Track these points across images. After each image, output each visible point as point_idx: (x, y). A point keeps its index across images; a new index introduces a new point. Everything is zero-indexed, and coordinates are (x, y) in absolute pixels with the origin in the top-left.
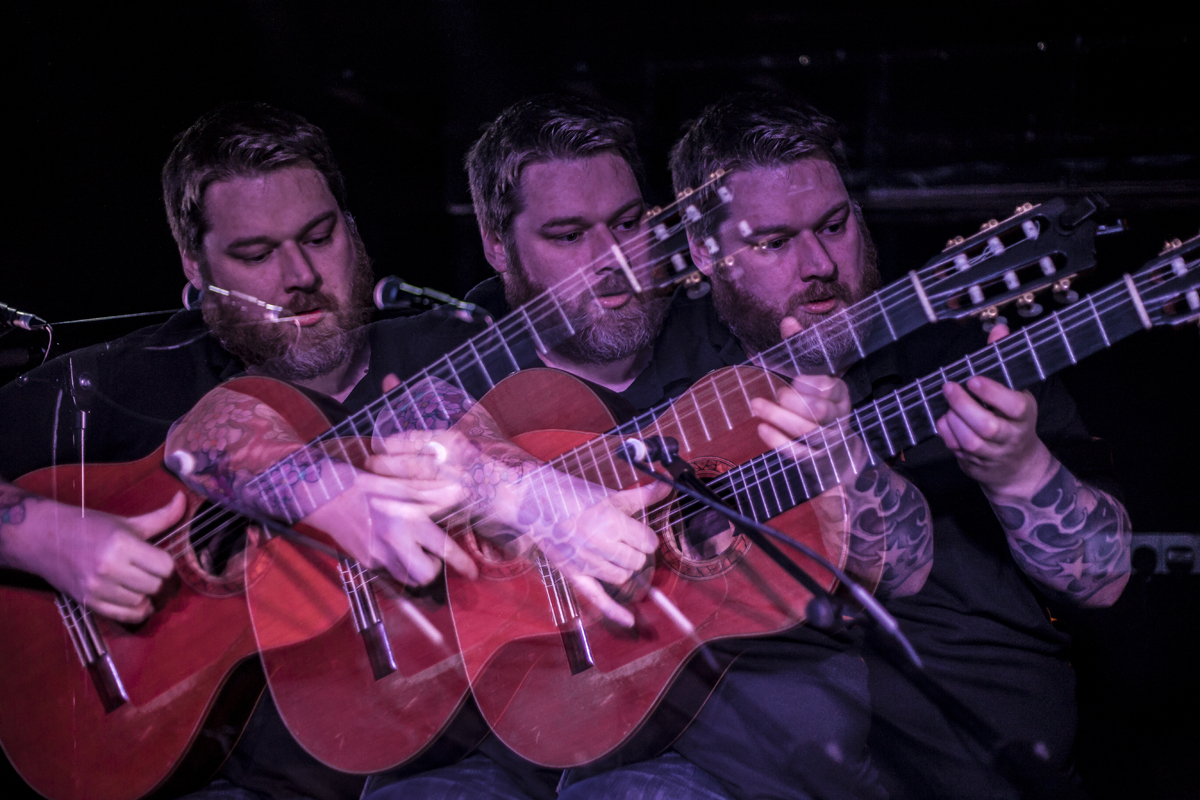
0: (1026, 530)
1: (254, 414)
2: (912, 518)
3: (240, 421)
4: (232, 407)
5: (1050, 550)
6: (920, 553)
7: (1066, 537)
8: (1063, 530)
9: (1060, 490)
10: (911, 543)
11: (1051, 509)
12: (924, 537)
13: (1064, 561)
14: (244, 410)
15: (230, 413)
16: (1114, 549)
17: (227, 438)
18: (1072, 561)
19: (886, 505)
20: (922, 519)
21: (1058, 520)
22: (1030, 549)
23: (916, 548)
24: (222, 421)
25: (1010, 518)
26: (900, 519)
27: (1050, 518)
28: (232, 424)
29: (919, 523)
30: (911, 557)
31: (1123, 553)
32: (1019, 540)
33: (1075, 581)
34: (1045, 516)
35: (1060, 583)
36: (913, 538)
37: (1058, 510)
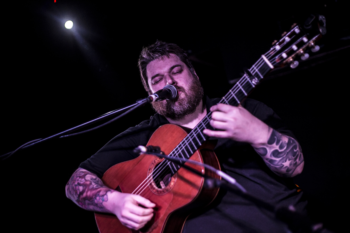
0: (269, 155)
1: (85, 180)
2: (292, 149)
3: (82, 183)
4: (78, 178)
5: (278, 159)
6: (297, 160)
7: (281, 153)
8: (280, 151)
9: (275, 137)
10: (293, 158)
11: (274, 144)
12: (298, 155)
13: (283, 162)
14: (82, 178)
15: (78, 180)
16: (297, 153)
17: (79, 190)
18: (286, 161)
19: (281, 147)
20: (296, 149)
21: (277, 148)
22: (272, 161)
23: (296, 159)
24: (76, 183)
25: (261, 152)
26: (288, 151)
27: (275, 148)
28: (79, 184)
29: (295, 151)
30: (294, 162)
31: (301, 155)
32: (267, 159)
33: (288, 168)
34: (273, 147)
35: (284, 170)
36: (294, 156)
37: (277, 144)
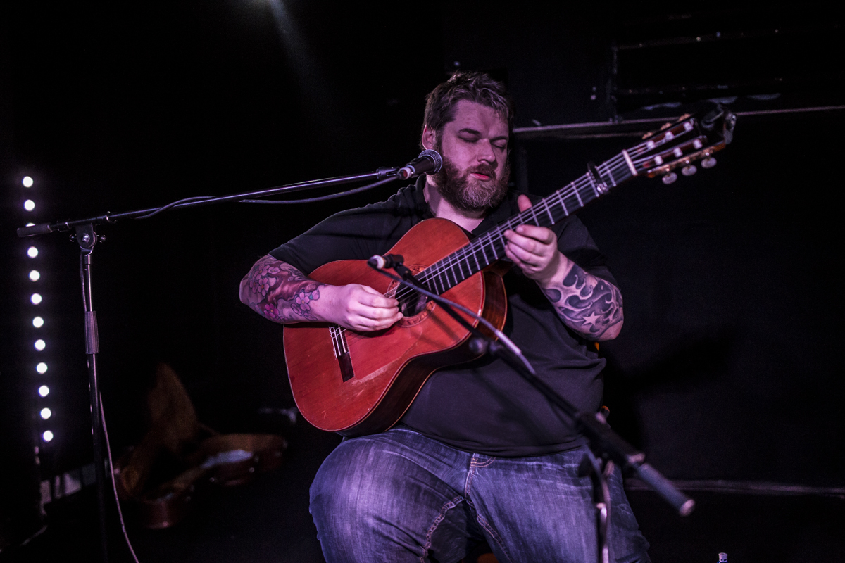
0: (562, 301)
1: (280, 269)
2: (603, 299)
3: (274, 273)
4: (268, 267)
5: (576, 310)
6: (610, 317)
7: (584, 301)
8: (581, 298)
9: (576, 276)
10: (603, 312)
11: (574, 287)
12: (612, 310)
13: (585, 316)
14: (275, 267)
15: (268, 270)
16: (611, 307)
17: (269, 283)
18: (589, 315)
19: (584, 293)
20: (609, 300)
21: (578, 292)
22: (566, 311)
23: (607, 315)
24: (264, 274)
25: (552, 296)
26: (594, 301)
27: (574, 292)
28: (270, 275)
29: (607, 302)
30: (605, 320)
31: (617, 310)
32: (560, 308)
33: (593, 326)
34: (571, 291)
35: (586, 328)
36: (604, 310)
37: (578, 287)
